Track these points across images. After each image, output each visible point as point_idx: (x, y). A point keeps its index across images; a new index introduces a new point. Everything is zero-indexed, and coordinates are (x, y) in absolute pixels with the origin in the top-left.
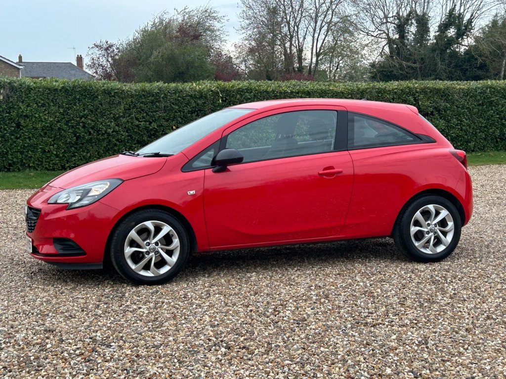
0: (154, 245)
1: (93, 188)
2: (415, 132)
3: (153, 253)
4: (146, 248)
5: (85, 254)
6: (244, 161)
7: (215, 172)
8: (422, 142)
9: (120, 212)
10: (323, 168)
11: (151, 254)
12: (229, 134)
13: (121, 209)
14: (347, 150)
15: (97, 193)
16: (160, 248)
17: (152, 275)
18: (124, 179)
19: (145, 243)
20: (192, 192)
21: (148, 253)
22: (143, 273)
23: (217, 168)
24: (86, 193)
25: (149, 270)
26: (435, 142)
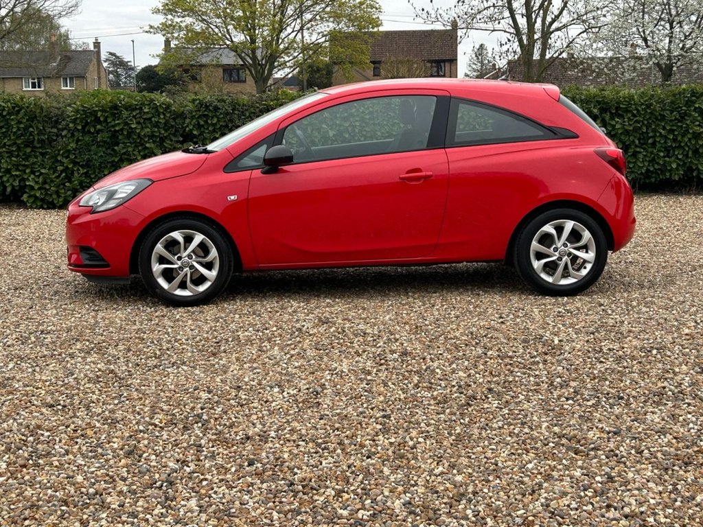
0: (187, 258)
1: (119, 190)
2: (546, 124)
3: (188, 269)
4: (178, 264)
5: (107, 266)
6: (295, 161)
7: (263, 173)
8: (556, 137)
9: (146, 219)
10: (406, 170)
11: (185, 270)
12: (288, 126)
13: (146, 215)
14: (444, 148)
15: (123, 195)
16: (194, 261)
17: (190, 294)
18: (154, 180)
19: (176, 257)
20: (232, 198)
21: (181, 268)
22: (179, 292)
23: (267, 168)
24: (111, 195)
25: (186, 288)
26: (577, 137)
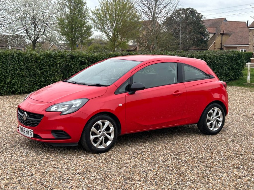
0: (103, 132)
3: (103, 136)
4: (99, 135)
7: (129, 94)
8: (210, 78)
10: (175, 91)
12: (134, 74)
13: (90, 115)
14: (183, 82)
15: (77, 106)
17: (104, 147)
18: (89, 99)
19: (99, 131)
20: (121, 105)
21: (101, 137)
22: (99, 147)
24: (71, 106)
25: (102, 145)
26: (214, 78)
